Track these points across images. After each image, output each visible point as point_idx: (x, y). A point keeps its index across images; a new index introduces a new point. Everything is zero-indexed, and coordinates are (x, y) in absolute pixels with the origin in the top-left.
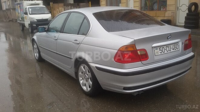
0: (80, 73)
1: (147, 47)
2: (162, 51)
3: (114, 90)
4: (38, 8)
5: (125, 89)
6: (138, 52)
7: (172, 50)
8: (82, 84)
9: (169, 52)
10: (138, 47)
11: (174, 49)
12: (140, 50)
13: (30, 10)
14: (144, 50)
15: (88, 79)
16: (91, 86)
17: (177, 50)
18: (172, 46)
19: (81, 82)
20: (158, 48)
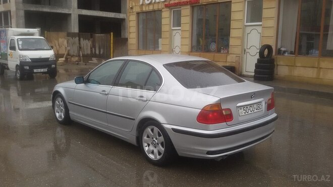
0: (145, 138)
1: (231, 106)
2: (246, 111)
3: (194, 156)
4: (34, 41)
5: (209, 153)
6: (224, 111)
7: (256, 111)
8: (147, 151)
9: (253, 112)
10: (224, 107)
11: (257, 109)
12: (225, 110)
13: (20, 43)
14: (229, 110)
15: (158, 144)
16: (163, 153)
17: (260, 110)
18: (255, 106)
19: (146, 149)
20: (242, 108)
